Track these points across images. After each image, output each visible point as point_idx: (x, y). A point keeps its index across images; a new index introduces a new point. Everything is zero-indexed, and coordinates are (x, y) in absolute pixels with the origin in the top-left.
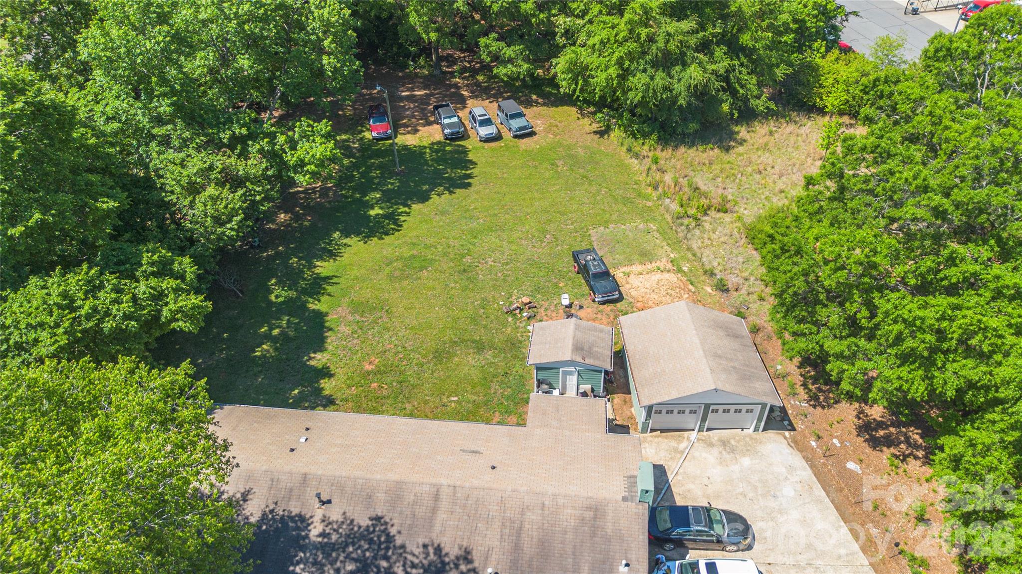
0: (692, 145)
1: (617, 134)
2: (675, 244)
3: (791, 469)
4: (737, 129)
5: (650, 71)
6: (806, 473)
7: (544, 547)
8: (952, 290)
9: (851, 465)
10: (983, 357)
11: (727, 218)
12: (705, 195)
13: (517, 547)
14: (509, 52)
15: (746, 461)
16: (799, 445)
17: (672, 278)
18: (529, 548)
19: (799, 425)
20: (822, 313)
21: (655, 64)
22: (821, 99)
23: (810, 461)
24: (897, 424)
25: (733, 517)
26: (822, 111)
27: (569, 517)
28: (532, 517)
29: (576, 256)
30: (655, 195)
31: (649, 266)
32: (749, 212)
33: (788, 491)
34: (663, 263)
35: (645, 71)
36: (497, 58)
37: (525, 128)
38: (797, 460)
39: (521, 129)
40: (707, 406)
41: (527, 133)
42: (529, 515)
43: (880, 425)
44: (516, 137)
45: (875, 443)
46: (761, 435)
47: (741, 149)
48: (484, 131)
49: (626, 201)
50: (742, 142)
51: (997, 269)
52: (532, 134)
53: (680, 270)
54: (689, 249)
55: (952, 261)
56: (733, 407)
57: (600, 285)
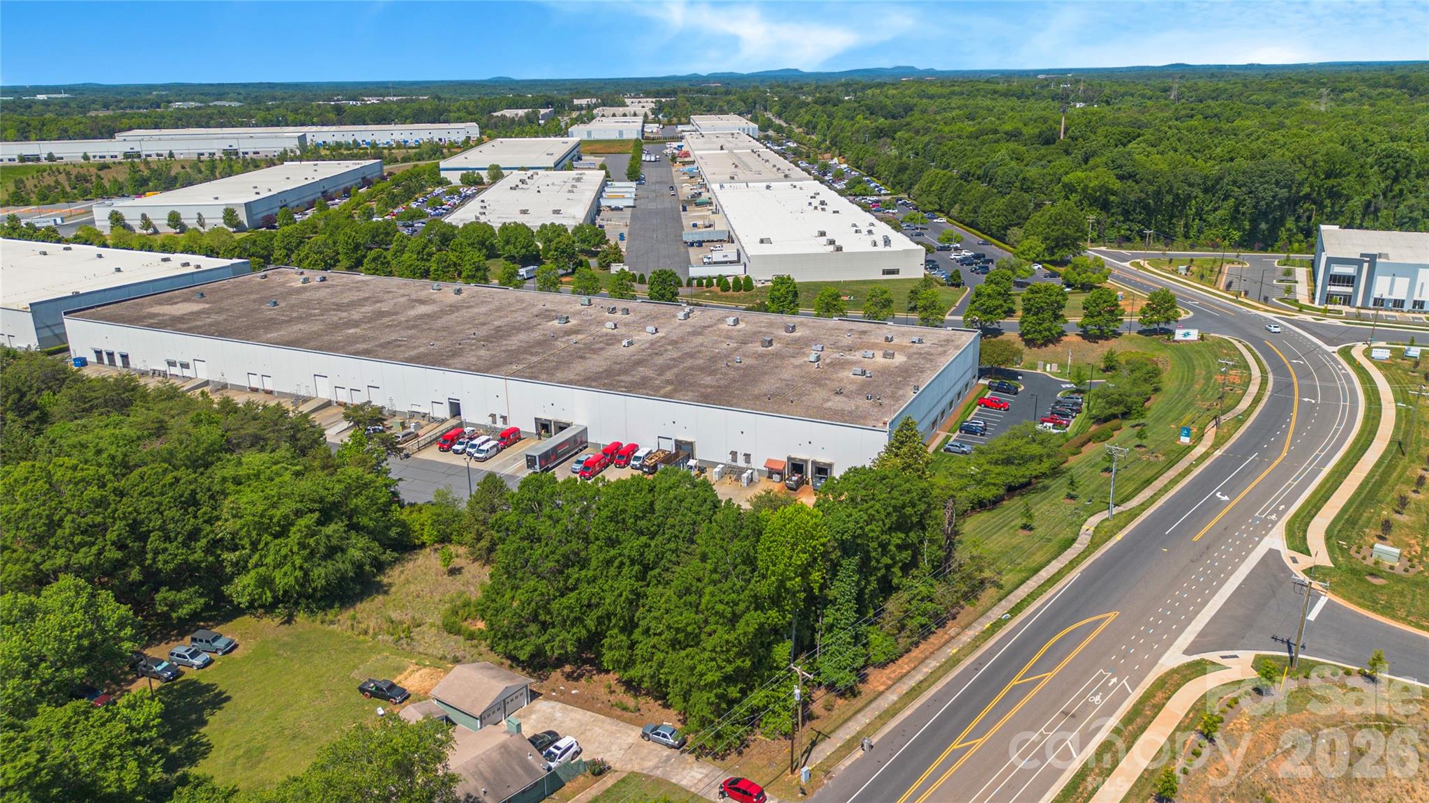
0: (361, 600)
1: (301, 617)
2: (410, 655)
3: (553, 707)
4: (378, 579)
5: (323, 563)
6: (560, 705)
7: (495, 771)
8: (572, 590)
9: (573, 692)
10: (598, 605)
11: (424, 628)
12: (401, 623)
13: (485, 779)
14: (183, 595)
15: (534, 716)
16: (549, 698)
17: (427, 670)
18: (490, 776)
19: (543, 692)
20: (527, 630)
21: (326, 557)
22: (419, 539)
23: (556, 699)
24: (579, 668)
25: (550, 733)
26: (423, 545)
27: (496, 756)
28: (482, 767)
29: (362, 690)
30: (368, 638)
31: (406, 673)
32: (435, 618)
33: (558, 715)
34: (412, 668)
35: (319, 565)
36: (173, 606)
37: (230, 643)
38: (553, 703)
39: (227, 645)
40: (504, 701)
41: (230, 649)
42: (480, 766)
43: (573, 672)
44: (224, 653)
45: (577, 679)
46: (531, 705)
47: (393, 589)
48: (198, 661)
49: (354, 650)
50: (390, 585)
51: (583, 573)
52: (236, 646)
53: (425, 666)
54: (420, 653)
55: (568, 577)
56: (514, 697)
57: (394, 692)
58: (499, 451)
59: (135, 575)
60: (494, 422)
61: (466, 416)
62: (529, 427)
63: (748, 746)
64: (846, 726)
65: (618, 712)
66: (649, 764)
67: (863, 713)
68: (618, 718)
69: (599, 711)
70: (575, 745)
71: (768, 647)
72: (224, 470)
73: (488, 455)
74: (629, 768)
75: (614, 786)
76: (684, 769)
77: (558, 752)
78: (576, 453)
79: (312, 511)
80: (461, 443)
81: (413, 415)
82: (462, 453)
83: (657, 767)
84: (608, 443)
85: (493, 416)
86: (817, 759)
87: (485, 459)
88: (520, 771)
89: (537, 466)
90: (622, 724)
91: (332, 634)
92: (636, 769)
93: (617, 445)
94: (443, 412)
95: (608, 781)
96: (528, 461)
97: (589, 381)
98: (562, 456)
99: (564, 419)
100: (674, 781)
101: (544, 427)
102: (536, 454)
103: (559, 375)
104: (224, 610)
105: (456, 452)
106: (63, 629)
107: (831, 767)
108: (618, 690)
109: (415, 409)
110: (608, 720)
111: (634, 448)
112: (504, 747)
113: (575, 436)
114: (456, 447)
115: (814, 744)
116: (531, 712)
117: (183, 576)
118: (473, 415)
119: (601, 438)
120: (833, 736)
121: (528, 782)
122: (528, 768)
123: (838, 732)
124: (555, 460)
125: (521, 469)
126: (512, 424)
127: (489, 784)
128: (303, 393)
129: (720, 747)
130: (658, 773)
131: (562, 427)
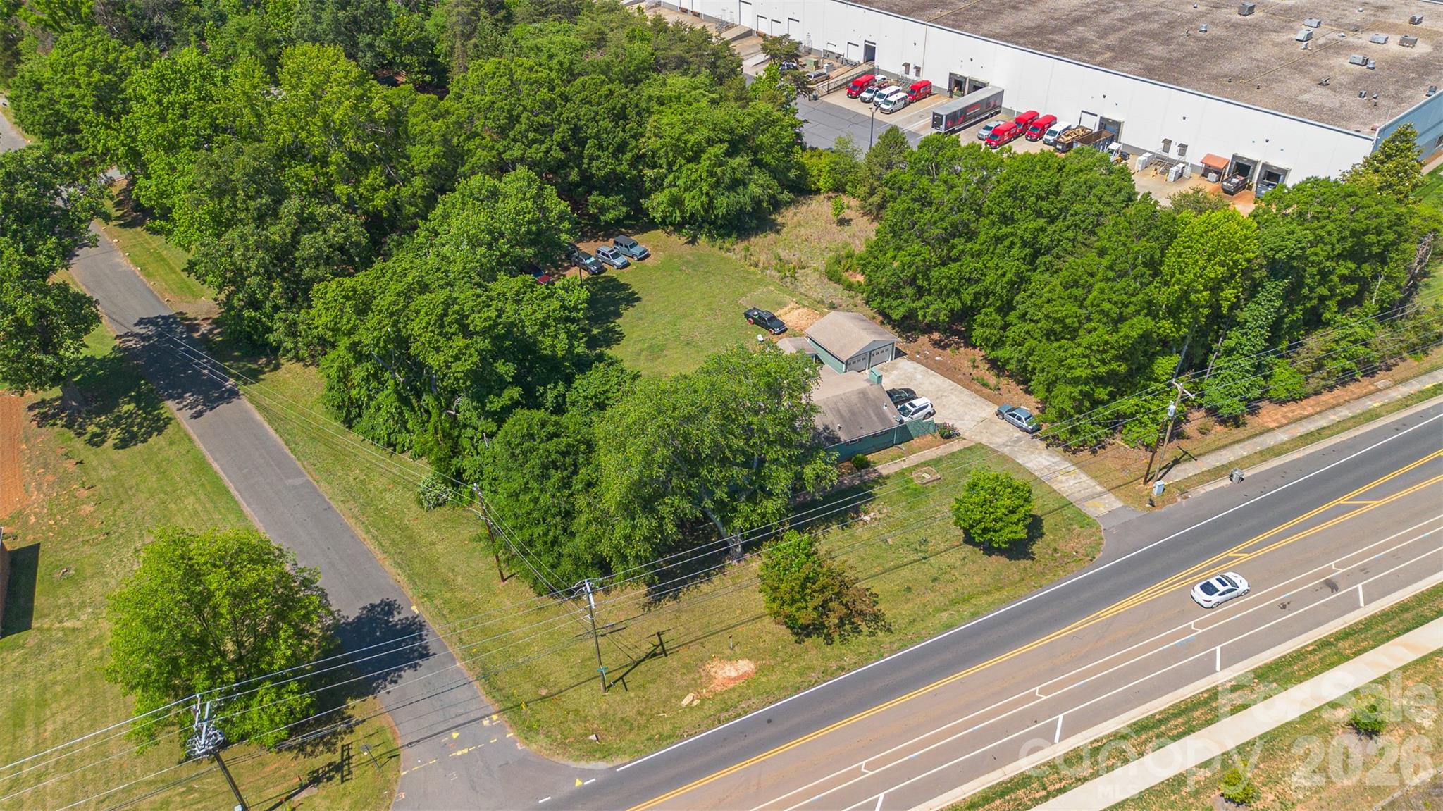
0: (757, 234)
1: (703, 240)
2: (792, 293)
3: (915, 369)
4: (773, 217)
5: (727, 193)
6: (922, 367)
7: (853, 413)
8: (957, 260)
9: (937, 358)
10: (977, 281)
11: (808, 271)
12: (788, 262)
13: (842, 416)
14: (610, 201)
15: (895, 372)
16: (912, 359)
17: (802, 310)
18: (846, 415)
19: (908, 352)
20: (904, 292)
21: (729, 188)
22: (815, 184)
23: (920, 362)
24: (948, 337)
25: (908, 390)
26: (818, 192)
27: (854, 399)
28: (840, 404)
29: (747, 316)
30: (757, 270)
31: (786, 309)
32: (819, 263)
33: (919, 376)
34: (792, 305)
35: (723, 194)
36: (603, 209)
37: (643, 252)
38: (916, 365)
39: (641, 253)
41: (644, 256)
43: (941, 341)
44: (639, 260)
45: (944, 348)
46: (894, 361)
47: (785, 230)
48: (618, 262)
49: (745, 279)
50: (783, 225)
51: (969, 245)
52: (648, 256)
53: (804, 306)
54: (801, 293)
55: (953, 247)
56: (880, 350)
57: (774, 324)
58: (906, 105)
59: (574, 176)
60: (907, 72)
61: (881, 62)
62: (941, 82)
63: (1103, 447)
64: (1218, 453)
65: (978, 387)
66: (1000, 441)
67: (1241, 445)
68: (977, 392)
69: (959, 382)
70: (930, 406)
71: (1152, 357)
72: (651, 89)
73: (897, 106)
74: (977, 439)
75: (960, 451)
76: (1032, 453)
77: (913, 409)
78: (987, 118)
79: (722, 141)
80: (870, 91)
81: (827, 54)
82: (869, 102)
83: (1005, 445)
84: (1024, 111)
85: (907, 65)
86: (1176, 476)
87: (891, 112)
88: (874, 418)
89: (943, 127)
90: (979, 398)
91: (727, 260)
92: (984, 441)
93: (1034, 115)
94: (857, 55)
95: (955, 446)
96: (934, 119)
97: (1016, 37)
98: (970, 119)
99: (980, 78)
100: (1020, 461)
101: (958, 84)
102: (944, 113)
103: (985, 27)
104: (639, 221)
105: (863, 100)
106: (518, 214)
107: (1189, 487)
108: (981, 366)
109: (831, 49)
110: (966, 391)
111: (1051, 120)
112: (863, 394)
113: (988, 98)
114: (865, 95)
115: (1176, 462)
116: (894, 368)
117: (610, 184)
118: (887, 62)
119: (1017, 104)
120: (1200, 459)
121: (880, 428)
122: (882, 418)
123: (1207, 456)
124: (962, 122)
125: (925, 127)
126: (925, 76)
127: (844, 421)
128: (727, 19)
129: (1074, 442)
130: (1006, 450)
131: (976, 87)
